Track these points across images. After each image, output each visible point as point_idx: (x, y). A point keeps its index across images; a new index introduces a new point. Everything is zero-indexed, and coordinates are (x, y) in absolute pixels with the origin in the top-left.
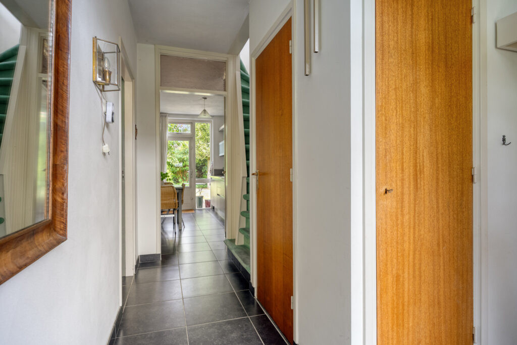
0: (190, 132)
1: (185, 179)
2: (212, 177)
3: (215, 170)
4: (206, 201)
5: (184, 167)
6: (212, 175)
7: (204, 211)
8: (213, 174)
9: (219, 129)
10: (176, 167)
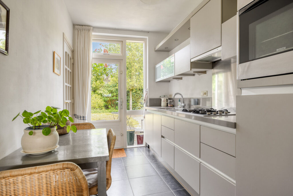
0: (120, 52)
1: (113, 105)
2: (147, 108)
3: (150, 99)
4: (137, 136)
5: (113, 97)
6: (146, 106)
7: (135, 149)
8: (148, 104)
9: (155, 48)
10: (107, 97)
